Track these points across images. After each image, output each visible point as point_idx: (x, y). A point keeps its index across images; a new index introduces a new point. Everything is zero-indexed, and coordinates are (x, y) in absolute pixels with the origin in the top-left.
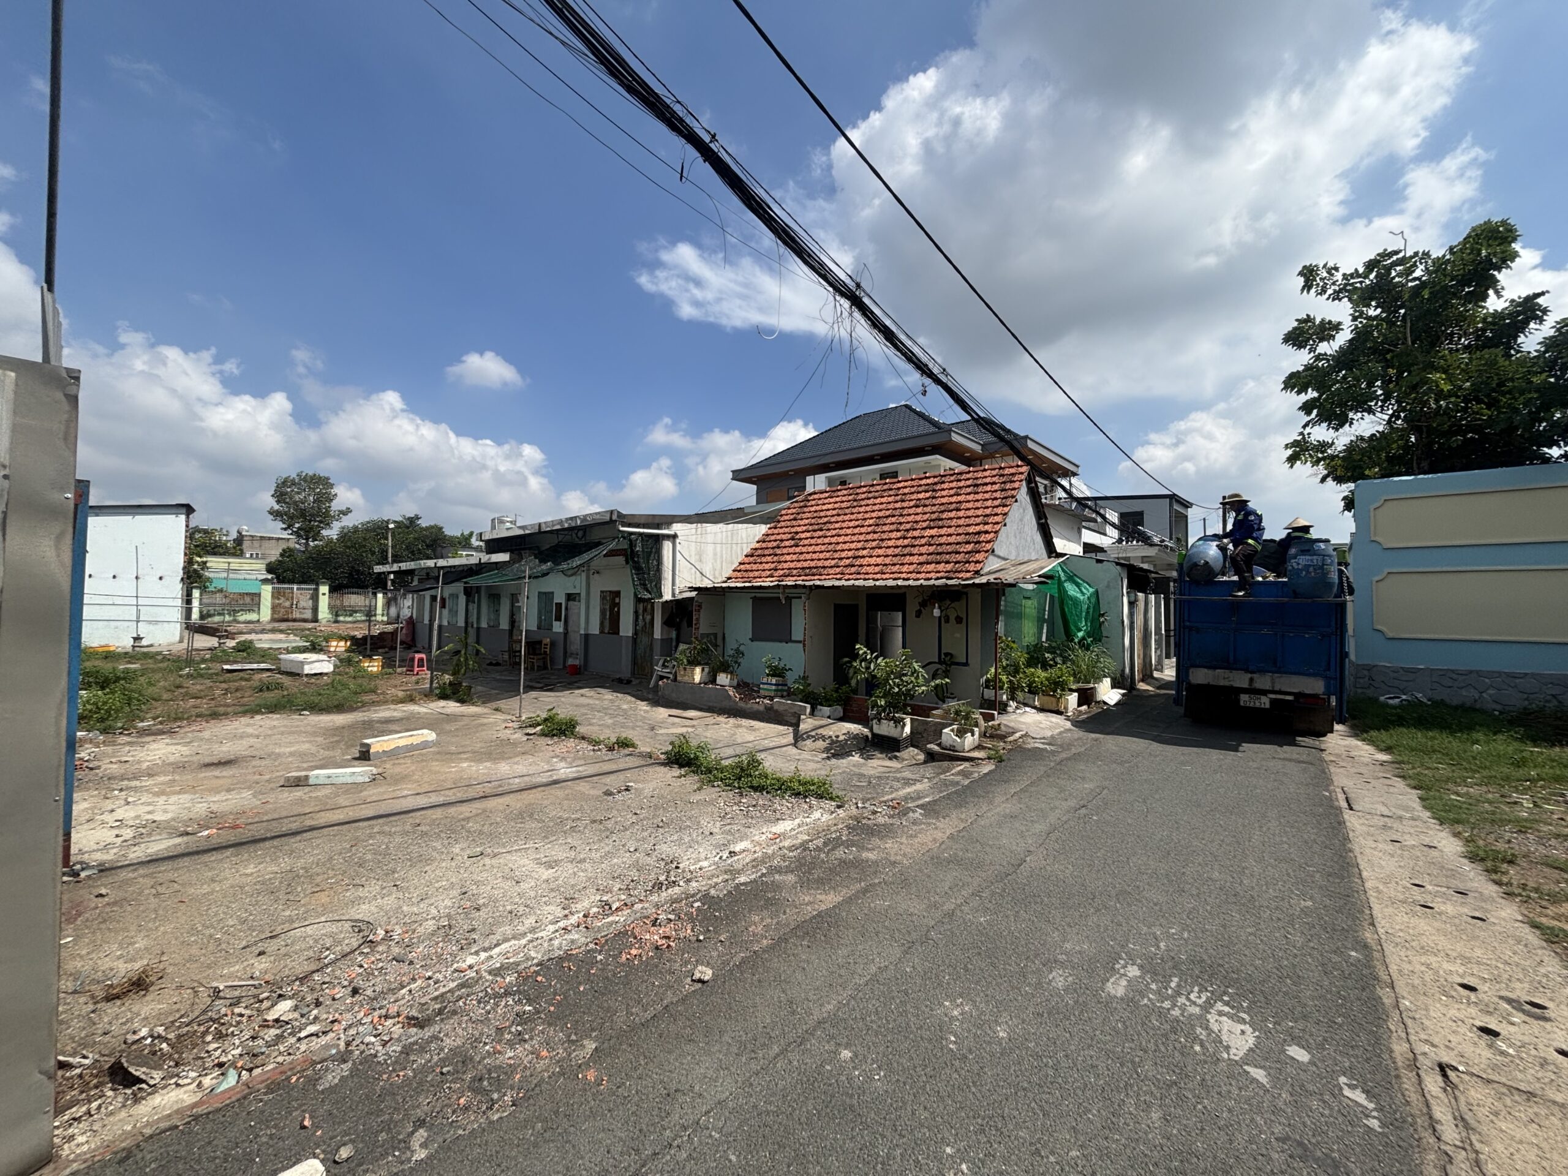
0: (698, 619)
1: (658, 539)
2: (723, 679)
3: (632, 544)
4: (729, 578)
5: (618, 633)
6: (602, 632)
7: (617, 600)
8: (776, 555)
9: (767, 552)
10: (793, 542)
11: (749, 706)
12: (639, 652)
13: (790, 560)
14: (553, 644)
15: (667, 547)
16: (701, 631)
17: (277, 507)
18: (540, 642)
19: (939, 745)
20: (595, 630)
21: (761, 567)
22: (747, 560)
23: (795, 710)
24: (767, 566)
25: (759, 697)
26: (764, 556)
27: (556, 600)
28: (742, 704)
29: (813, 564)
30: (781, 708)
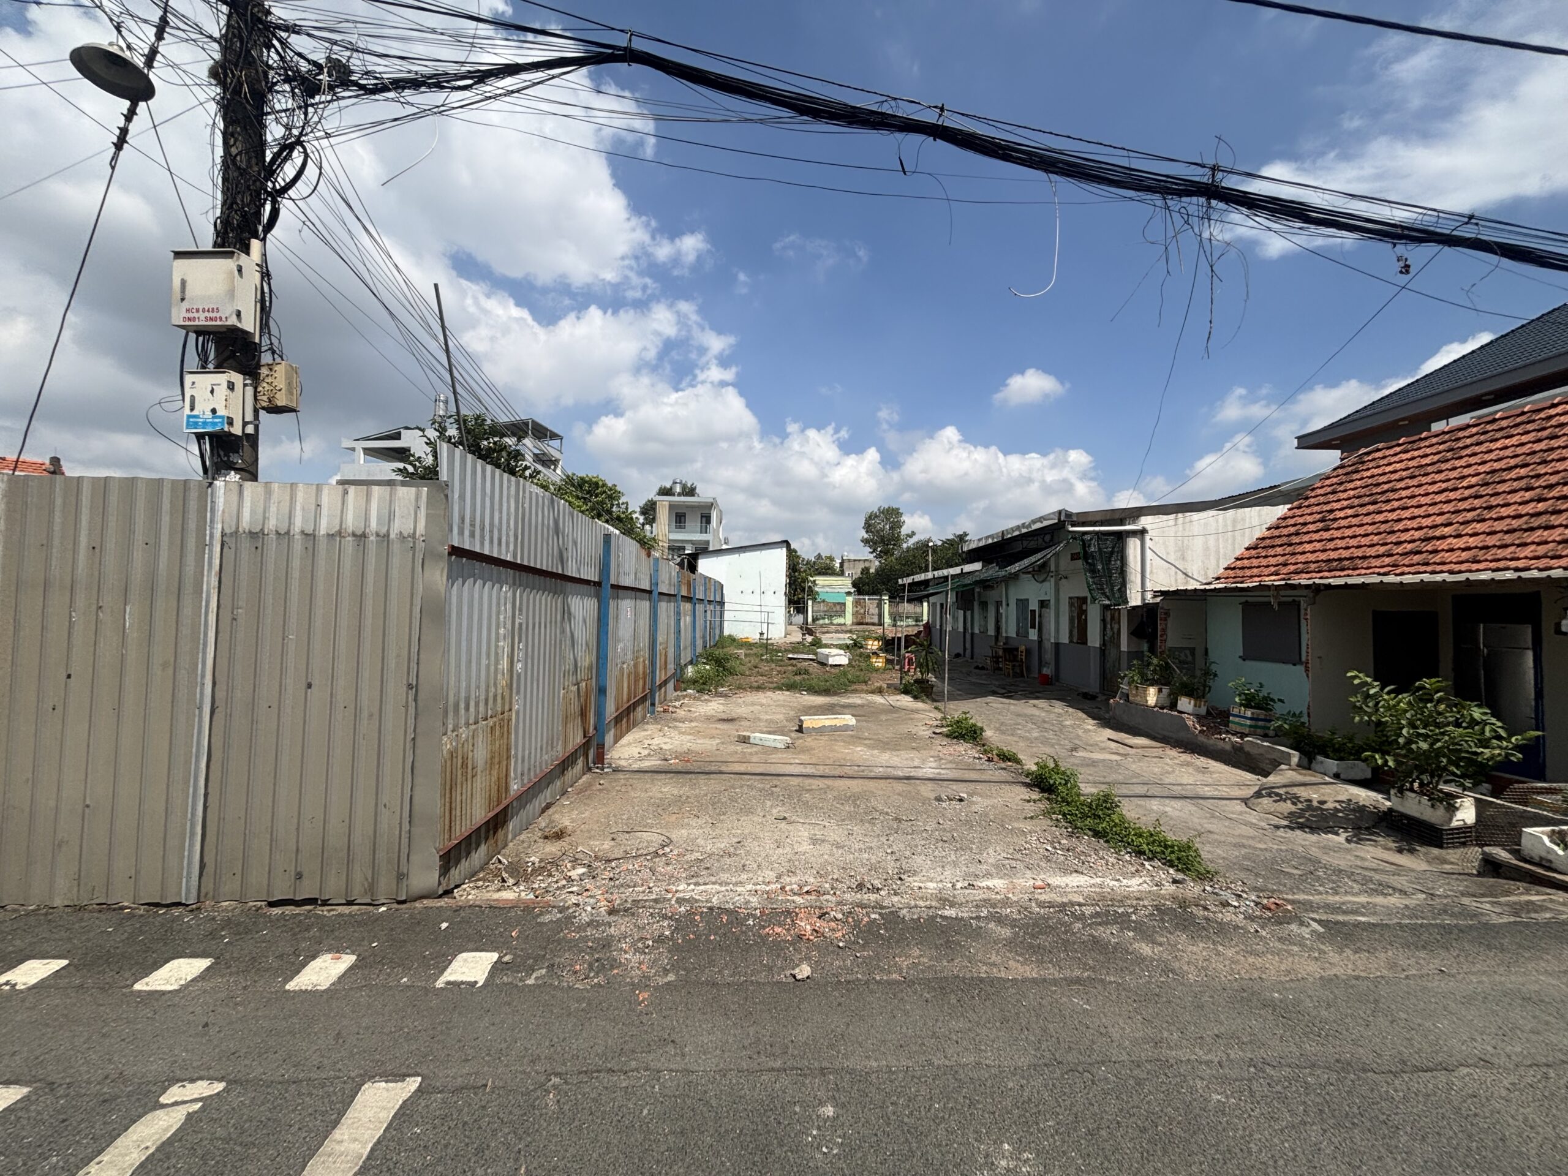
0: (1164, 630)
1: (1121, 537)
2: (1185, 704)
3: (1085, 545)
4: (1218, 578)
5: (1085, 643)
6: (1071, 641)
7: (1084, 607)
8: (1290, 545)
9: (1278, 541)
10: (1320, 525)
11: (1211, 742)
12: (1108, 665)
13: (1310, 550)
14: (1028, 652)
15: (1133, 547)
16: (1169, 644)
17: (866, 536)
18: (1017, 649)
19: (1517, 853)
20: (1065, 639)
21: (1264, 562)
22: (1247, 554)
23: (1274, 756)
24: (1273, 561)
25: (1227, 732)
26: (1273, 547)
27: (1031, 608)
28: (1202, 739)
29: (1345, 554)
30: (1254, 751)
